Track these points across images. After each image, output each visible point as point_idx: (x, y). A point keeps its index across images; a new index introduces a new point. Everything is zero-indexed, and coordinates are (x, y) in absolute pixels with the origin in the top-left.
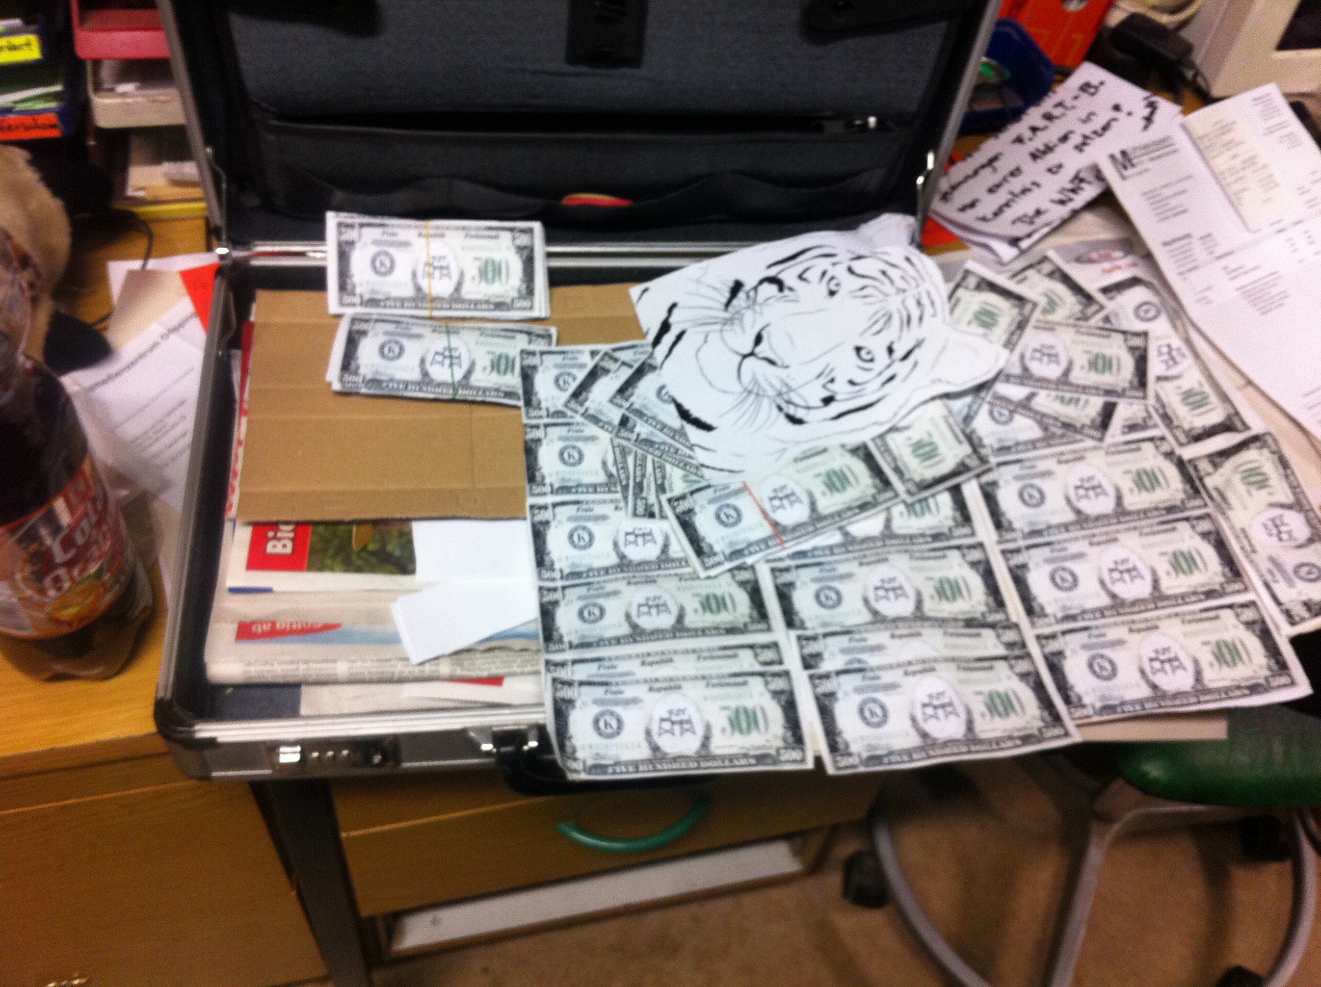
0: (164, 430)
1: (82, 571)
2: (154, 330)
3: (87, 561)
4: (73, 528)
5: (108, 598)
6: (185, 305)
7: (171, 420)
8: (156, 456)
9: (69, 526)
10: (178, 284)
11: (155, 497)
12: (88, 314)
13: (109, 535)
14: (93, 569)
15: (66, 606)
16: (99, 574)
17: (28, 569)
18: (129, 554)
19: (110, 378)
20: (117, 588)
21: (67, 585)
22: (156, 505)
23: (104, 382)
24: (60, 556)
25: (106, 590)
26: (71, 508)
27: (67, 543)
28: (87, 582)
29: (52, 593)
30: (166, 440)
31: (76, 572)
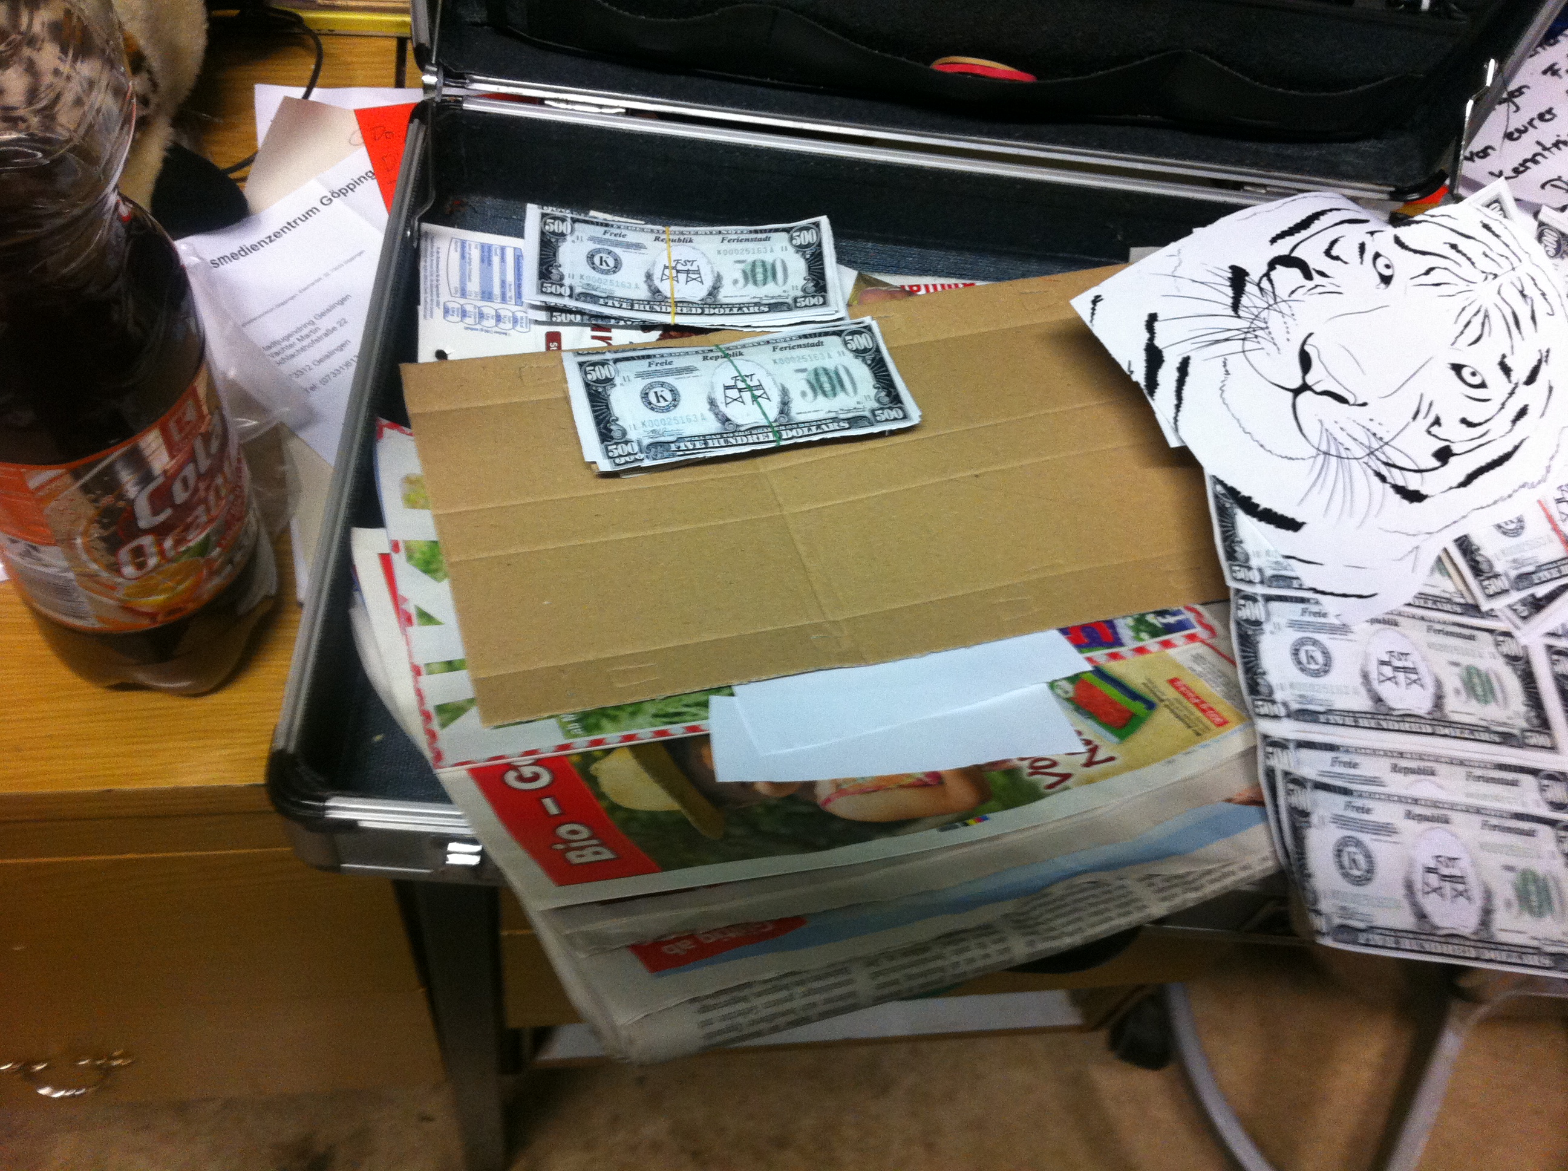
0: (314, 337)
1: (178, 543)
2: (312, 190)
3: (187, 528)
4: (170, 477)
5: (215, 583)
6: (360, 160)
7: (325, 324)
8: (300, 373)
9: (165, 472)
10: (352, 127)
11: (293, 434)
12: (222, 156)
13: (223, 492)
14: (196, 538)
15: (149, 591)
16: (204, 548)
17: (96, 532)
18: (252, 518)
19: (244, 251)
20: (229, 568)
21: (152, 562)
22: (293, 445)
23: (234, 256)
24: (145, 518)
25: (213, 573)
26: (172, 448)
27: (161, 498)
28: (184, 559)
29: (129, 570)
30: (317, 352)
31: (168, 543)
